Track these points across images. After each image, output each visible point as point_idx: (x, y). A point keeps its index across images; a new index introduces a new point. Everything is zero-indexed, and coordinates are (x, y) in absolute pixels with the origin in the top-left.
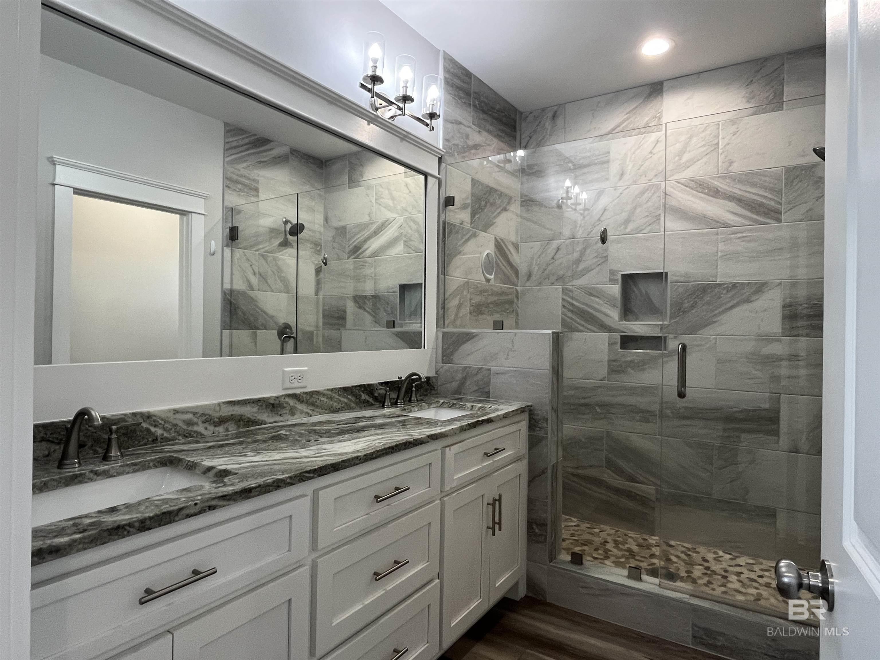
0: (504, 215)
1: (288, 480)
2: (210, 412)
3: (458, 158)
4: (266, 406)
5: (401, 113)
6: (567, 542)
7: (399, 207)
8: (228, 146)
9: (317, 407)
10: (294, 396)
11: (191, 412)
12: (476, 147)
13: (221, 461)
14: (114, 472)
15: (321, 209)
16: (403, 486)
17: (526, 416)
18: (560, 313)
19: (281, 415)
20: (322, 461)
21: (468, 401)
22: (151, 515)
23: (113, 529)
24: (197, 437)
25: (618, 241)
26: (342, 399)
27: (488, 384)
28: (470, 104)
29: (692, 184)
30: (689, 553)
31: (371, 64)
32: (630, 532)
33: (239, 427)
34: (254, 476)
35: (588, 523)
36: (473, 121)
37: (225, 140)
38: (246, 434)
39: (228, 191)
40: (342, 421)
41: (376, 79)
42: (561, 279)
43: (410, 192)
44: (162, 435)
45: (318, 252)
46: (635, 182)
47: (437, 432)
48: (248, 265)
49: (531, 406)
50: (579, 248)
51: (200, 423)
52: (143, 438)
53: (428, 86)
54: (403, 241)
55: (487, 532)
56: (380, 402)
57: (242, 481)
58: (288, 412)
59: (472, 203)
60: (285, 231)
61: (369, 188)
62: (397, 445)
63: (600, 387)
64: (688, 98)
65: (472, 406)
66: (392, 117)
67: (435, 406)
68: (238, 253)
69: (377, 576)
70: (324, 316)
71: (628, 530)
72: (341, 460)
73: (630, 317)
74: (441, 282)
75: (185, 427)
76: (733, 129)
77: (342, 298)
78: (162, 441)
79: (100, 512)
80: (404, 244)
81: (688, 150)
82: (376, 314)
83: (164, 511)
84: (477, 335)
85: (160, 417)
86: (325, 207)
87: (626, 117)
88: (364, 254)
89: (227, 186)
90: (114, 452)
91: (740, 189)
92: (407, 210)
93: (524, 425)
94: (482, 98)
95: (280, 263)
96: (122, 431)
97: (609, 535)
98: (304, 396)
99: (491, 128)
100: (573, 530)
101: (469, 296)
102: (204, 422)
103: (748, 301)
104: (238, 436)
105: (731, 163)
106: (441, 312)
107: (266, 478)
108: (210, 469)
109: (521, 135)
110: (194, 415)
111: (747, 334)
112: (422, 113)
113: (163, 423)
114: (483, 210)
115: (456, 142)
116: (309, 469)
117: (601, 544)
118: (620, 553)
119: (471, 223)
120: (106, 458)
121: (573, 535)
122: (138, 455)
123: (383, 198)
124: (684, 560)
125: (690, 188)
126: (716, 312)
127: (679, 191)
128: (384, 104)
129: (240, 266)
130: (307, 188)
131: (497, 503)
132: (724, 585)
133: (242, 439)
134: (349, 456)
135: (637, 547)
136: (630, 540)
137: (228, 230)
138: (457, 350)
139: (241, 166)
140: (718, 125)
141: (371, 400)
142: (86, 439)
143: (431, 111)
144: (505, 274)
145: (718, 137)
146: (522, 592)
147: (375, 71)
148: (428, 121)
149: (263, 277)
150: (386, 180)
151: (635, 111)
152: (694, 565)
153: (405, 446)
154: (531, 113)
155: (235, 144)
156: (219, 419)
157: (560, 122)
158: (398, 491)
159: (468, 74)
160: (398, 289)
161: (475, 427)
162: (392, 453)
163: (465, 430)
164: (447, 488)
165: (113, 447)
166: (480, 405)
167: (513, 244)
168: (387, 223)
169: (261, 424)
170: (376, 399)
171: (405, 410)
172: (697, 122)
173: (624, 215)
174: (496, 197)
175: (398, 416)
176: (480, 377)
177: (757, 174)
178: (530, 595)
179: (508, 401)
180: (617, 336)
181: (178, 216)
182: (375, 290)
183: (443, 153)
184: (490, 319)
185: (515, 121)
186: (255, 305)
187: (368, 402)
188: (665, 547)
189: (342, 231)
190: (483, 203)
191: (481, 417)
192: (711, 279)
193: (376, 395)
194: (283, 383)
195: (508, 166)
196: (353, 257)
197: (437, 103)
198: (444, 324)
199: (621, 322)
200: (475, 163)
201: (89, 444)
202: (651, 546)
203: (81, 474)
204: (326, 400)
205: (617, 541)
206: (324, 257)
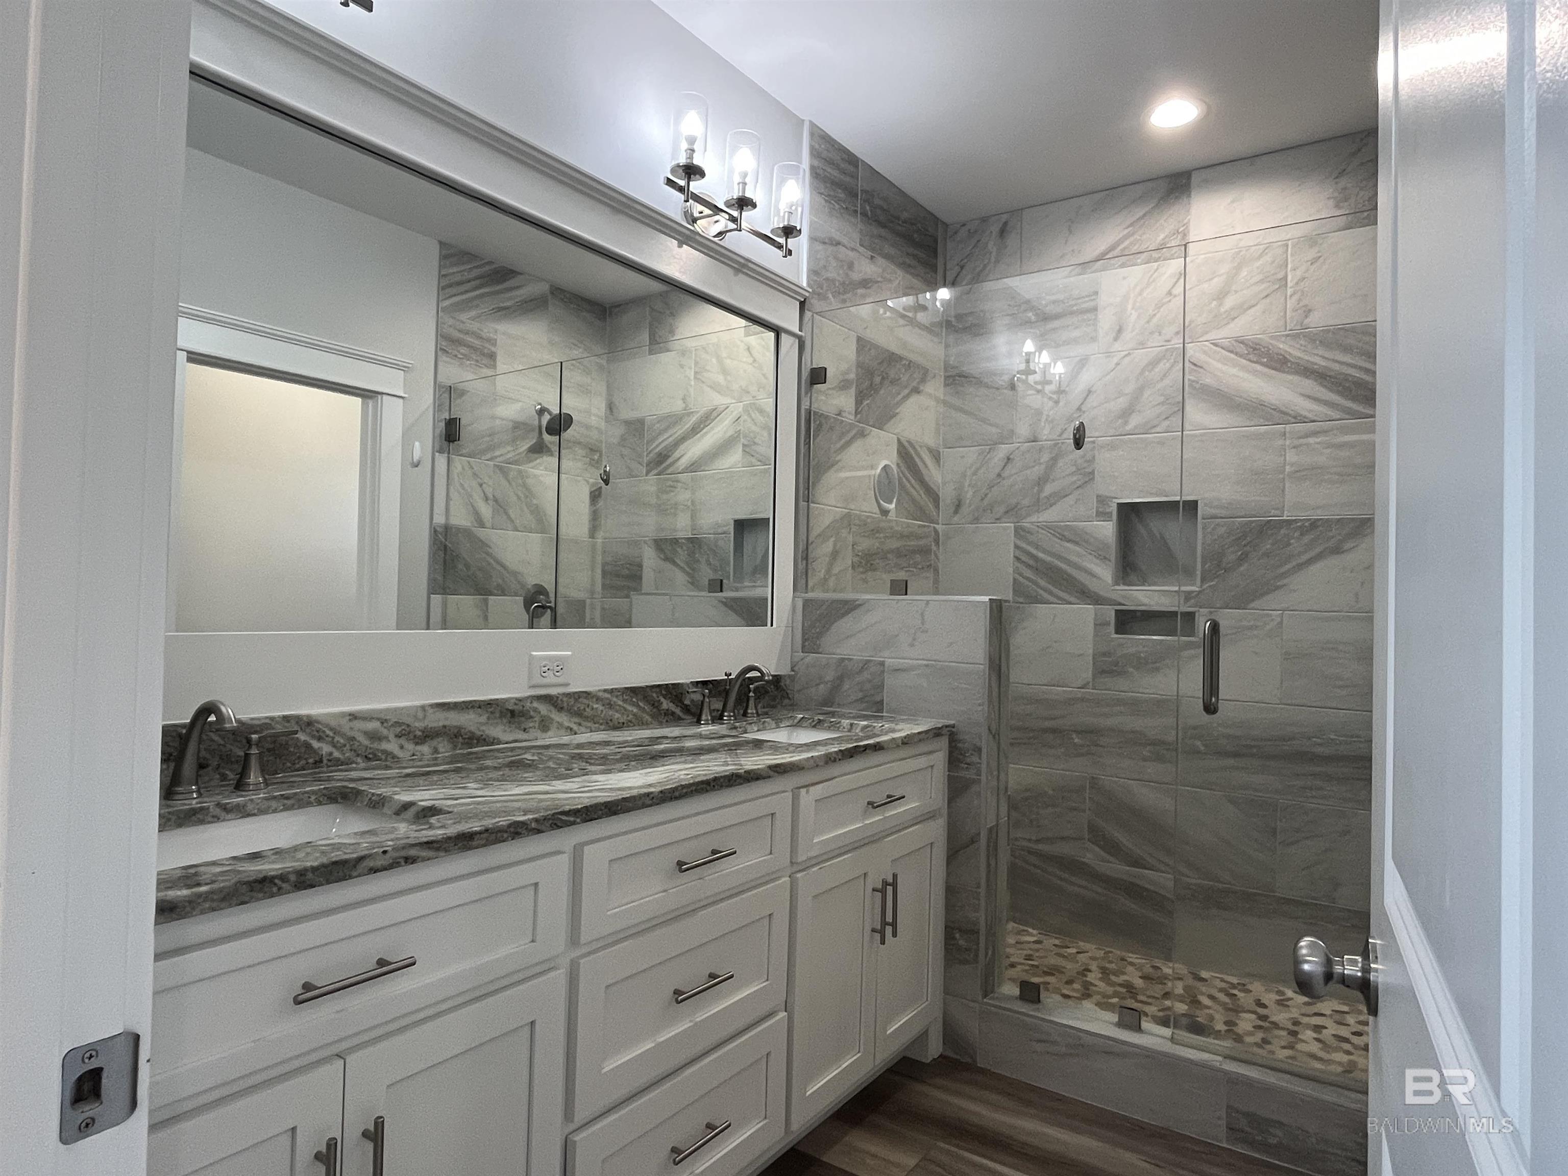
0: (914, 399)
1: (533, 825)
2: (408, 720)
3: (834, 303)
4: (501, 712)
5: (735, 226)
6: (1019, 968)
7: (735, 387)
8: (444, 282)
9: (587, 718)
10: (547, 699)
11: (378, 719)
12: (866, 283)
13: (427, 795)
14: (254, 809)
15: (602, 388)
16: (726, 848)
17: (944, 742)
18: (1011, 570)
19: (525, 730)
20: (588, 798)
21: (843, 716)
22: (316, 864)
23: (256, 881)
24: (388, 760)
25: (1112, 447)
26: (630, 708)
27: (881, 687)
28: (856, 211)
29: (1242, 349)
30: (1235, 992)
31: (684, 146)
32: (1130, 955)
33: (455, 747)
34: (476, 816)
35: (1056, 938)
36: (861, 239)
37: (440, 272)
38: (467, 758)
39: (443, 358)
40: (627, 742)
41: (692, 171)
42: (1012, 511)
43: (755, 361)
44: (331, 754)
45: (595, 464)
46: (1142, 345)
47: (783, 761)
48: (474, 484)
49: (953, 726)
50: (1045, 457)
51: (391, 737)
52: (299, 758)
53: (782, 181)
54: (741, 446)
55: (872, 937)
56: (693, 714)
57: (459, 822)
58: (537, 725)
59: (857, 380)
60: (540, 427)
61: (683, 353)
62: (715, 779)
63: (1082, 700)
64: (1233, 202)
65: (851, 725)
66: (720, 234)
67: (788, 724)
68: (459, 463)
69: (679, 996)
70: (604, 573)
71: (1129, 951)
72: (620, 797)
73: (1133, 577)
74: (803, 513)
75: (366, 742)
76: (1312, 254)
77: (636, 543)
78: (329, 764)
79: (234, 858)
80: (744, 451)
81: (1234, 288)
82: (693, 570)
83: (334, 859)
84: (860, 605)
85: (327, 726)
86: (609, 387)
87: (1126, 231)
88: (676, 465)
89: (441, 349)
90: (254, 777)
91: (1323, 357)
92: (748, 392)
93: (940, 758)
94: (877, 201)
95: (530, 481)
96: (267, 746)
97: (1093, 958)
98: (565, 699)
99: (892, 251)
100: (1030, 949)
101: (850, 538)
102: (398, 736)
103: (1337, 550)
104: (453, 760)
105: (1308, 311)
106: (801, 566)
107: (497, 820)
108: (407, 806)
109: (945, 264)
110: (382, 723)
111: (1336, 609)
112: (772, 227)
113: (331, 734)
114: (877, 391)
115: (829, 275)
116: (567, 808)
117: (1078, 973)
118: (1110, 990)
119: (856, 413)
120: (240, 786)
121: (1029, 958)
122: (292, 785)
123: (709, 371)
124: (1224, 1005)
125: (1236, 354)
126: (1283, 570)
127: (1218, 361)
128: (707, 211)
129: (462, 485)
130: (576, 353)
131: (890, 889)
132: (1291, 1047)
133: (459, 765)
134: (635, 792)
135: (1141, 981)
136: (1130, 969)
137: (443, 424)
138: (828, 629)
139: (464, 316)
140: (1287, 246)
141: (678, 711)
142: (208, 756)
143: (786, 223)
144: (914, 501)
145: (1287, 266)
146: (934, 1049)
147: (691, 157)
148: (782, 240)
149: (499, 505)
150: (714, 339)
151: (1142, 221)
152: (1241, 1012)
153: (729, 781)
154: (964, 225)
155: (458, 278)
156: (423, 732)
157: (1012, 240)
158: (717, 855)
159: (852, 160)
160: (731, 529)
161: (852, 757)
162: (707, 791)
163: (835, 761)
164: (801, 858)
165: (253, 769)
166: (865, 723)
167: (930, 450)
168: (715, 414)
169: (492, 744)
170: (686, 709)
171: (735, 728)
172: (1248, 240)
173: (1122, 402)
174: (899, 369)
175: (723, 737)
176: (866, 675)
177: (1353, 330)
178: (950, 1054)
179: (913, 715)
180: (1109, 613)
181: (358, 400)
182: (693, 529)
183: (807, 294)
184: (887, 578)
185: (936, 241)
186: (488, 554)
187: (673, 713)
188: (1190, 981)
189: (637, 427)
190: (877, 379)
191: (862, 741)
192: (1273, 512)
193: (687, 702)
194: (530, 677)
195: (921, 317)
196: (655, 472)
197: (796, 209)
198: (807, 586)
199: (1117, 587)
200: (865, 310)
201: (214, 762)
202: (1166, 978)
203: (202, 809)
204: (601, 708)
205: (1107, 969)
206: (605, 471)
